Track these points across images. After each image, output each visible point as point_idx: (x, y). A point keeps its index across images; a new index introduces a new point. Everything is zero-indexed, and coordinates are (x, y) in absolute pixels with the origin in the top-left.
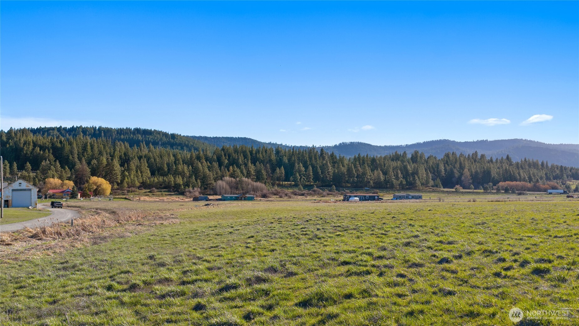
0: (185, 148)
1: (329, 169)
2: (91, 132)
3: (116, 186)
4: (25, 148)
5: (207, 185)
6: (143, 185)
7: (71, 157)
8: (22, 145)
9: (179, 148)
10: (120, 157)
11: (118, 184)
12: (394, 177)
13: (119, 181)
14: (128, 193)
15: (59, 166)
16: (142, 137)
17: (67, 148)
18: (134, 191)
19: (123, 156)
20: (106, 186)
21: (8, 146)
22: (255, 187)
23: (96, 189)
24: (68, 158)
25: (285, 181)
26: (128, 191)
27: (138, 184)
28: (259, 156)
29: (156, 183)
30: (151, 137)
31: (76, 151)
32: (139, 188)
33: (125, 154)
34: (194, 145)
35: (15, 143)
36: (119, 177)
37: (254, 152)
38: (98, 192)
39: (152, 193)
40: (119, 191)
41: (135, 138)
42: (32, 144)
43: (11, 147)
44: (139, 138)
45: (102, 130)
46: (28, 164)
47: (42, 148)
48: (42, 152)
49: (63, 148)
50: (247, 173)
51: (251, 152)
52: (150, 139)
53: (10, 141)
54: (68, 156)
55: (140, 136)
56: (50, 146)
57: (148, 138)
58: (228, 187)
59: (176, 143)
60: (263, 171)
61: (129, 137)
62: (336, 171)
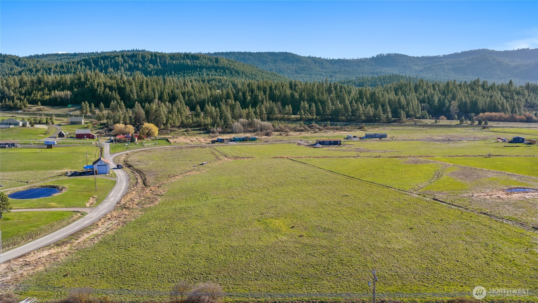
0: (227, 71)
1: (329, 106)
2: (149, 57)
3: (162, 127)
4: (98, 89)
5: (227, 125)
6: (183, 125)
7: (132, 96)
8: (96, 88)
9: (222, 71)
10: (169, 93)
11: (164, 124)
12: (382, 112)
13: (165, 123)
14: (170, 132)
15: (124, 105)
16: (190, 61)
17: (128, 88)
18: (175, 131)
19: (170, 93)
20: (155, 129)
21: (86, 86)
22: (262, 126)
23: (148, 132)
24: (130, 96)
25: (293, 114)
26: (171, 131)
27: (178, 124)
28: (276, 92)
29: (191, 123)
30: (198, 61)
31: (135, 91)
32: (179, 127)
33: (172, 91)
35: (91, 84)
36: (165, 119)
37: (273, 87)
38: (149, 134)
39: (187, 132)
40: (164, 131)
41: (185, 63)
42: (103, 85)
43: (88, 87)
44: (189, 63)
45: (158, 56)
46: (102, 104)
47: (111, 88)
48: (110, 93)
49: (125, 88)
50: (260, 113)
51: (271, 88)
52: (197, 64)
53: (87, 82)
54: (130, 95)
55: (189, 61)
56: (116, 86)
57: (196, 63)
58: (242, 127)
59: (219, 67)
60: (275, 108)
61: (180, 63)
62: (334, 108)
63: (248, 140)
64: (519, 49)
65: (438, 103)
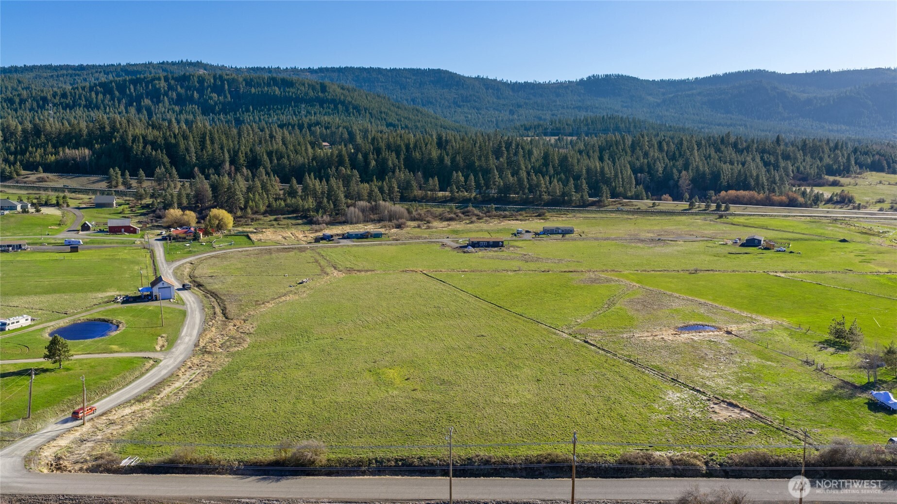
0: (340, 106)
1: (495, 178)
2: (210, 82)
3: (239, 213)
4: (134, 146)
5: (338, 210)
6: (271, 211)
7: (188, 158)
8: (131, 144)
9: (332, 106)
10: (246, 154)
11: (241, 209)
12: (574, 190)
13: (243, 207)
14: (252, 222)
15: (176, 173)
16: (280, 89)
17: (182, 146)
18: (258, 220)
19: (249, 153)
20: (228, 218)
21: (114, 141)
22: (392, 213)
23: (219, 223)
24: (185, 158)
25: (440, 191)
26: (252, 220)
27: (263, 208)
28: (416, 155)
29: (283, 207)
30: (292, 90)
31: (193, 149)
32: (265, 213)
33: (251, 150)
34: (353, 101)
35: (122, 137)
36: (242, 201)
37: (411, 146)
38: (220, 227)
39: (277, 222)
40: (242, 219)
41: (271, 93)
42: (141, 140)
43: (117, 143)
44: (277, 93)
45: (225, 80)
46: (141, 172)
47: (155, 145)
48: (154, 153)
49: (177, 145)
50: (389, 190)
51: (407, 146)
52: (291, 94)
53: (116, 133)
54: (185, 156)
55: (277, 89)
56: (163, 142)
57: (289, 92)
58: (361, 214)
59: (327, 99)
60: (412, 182)
61: (262, 92)
62: (502, 184)
63: (369, 236)
64: (814, 71)
65: (663, 173)
